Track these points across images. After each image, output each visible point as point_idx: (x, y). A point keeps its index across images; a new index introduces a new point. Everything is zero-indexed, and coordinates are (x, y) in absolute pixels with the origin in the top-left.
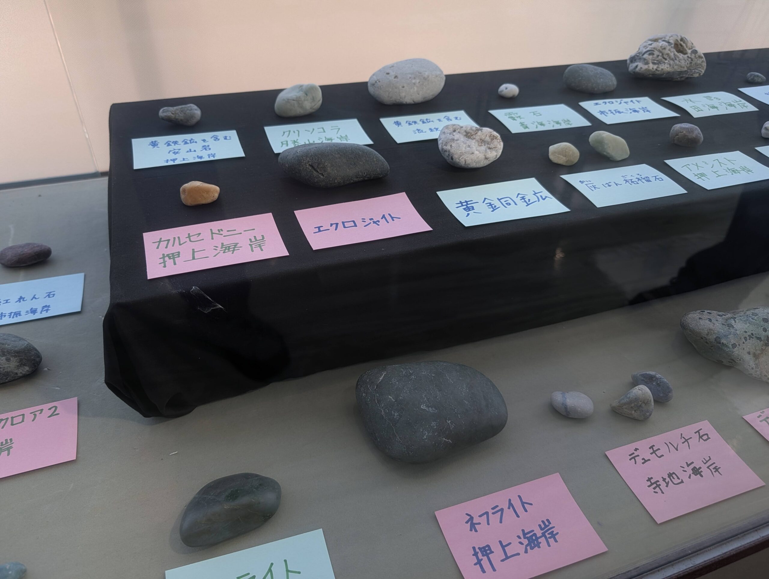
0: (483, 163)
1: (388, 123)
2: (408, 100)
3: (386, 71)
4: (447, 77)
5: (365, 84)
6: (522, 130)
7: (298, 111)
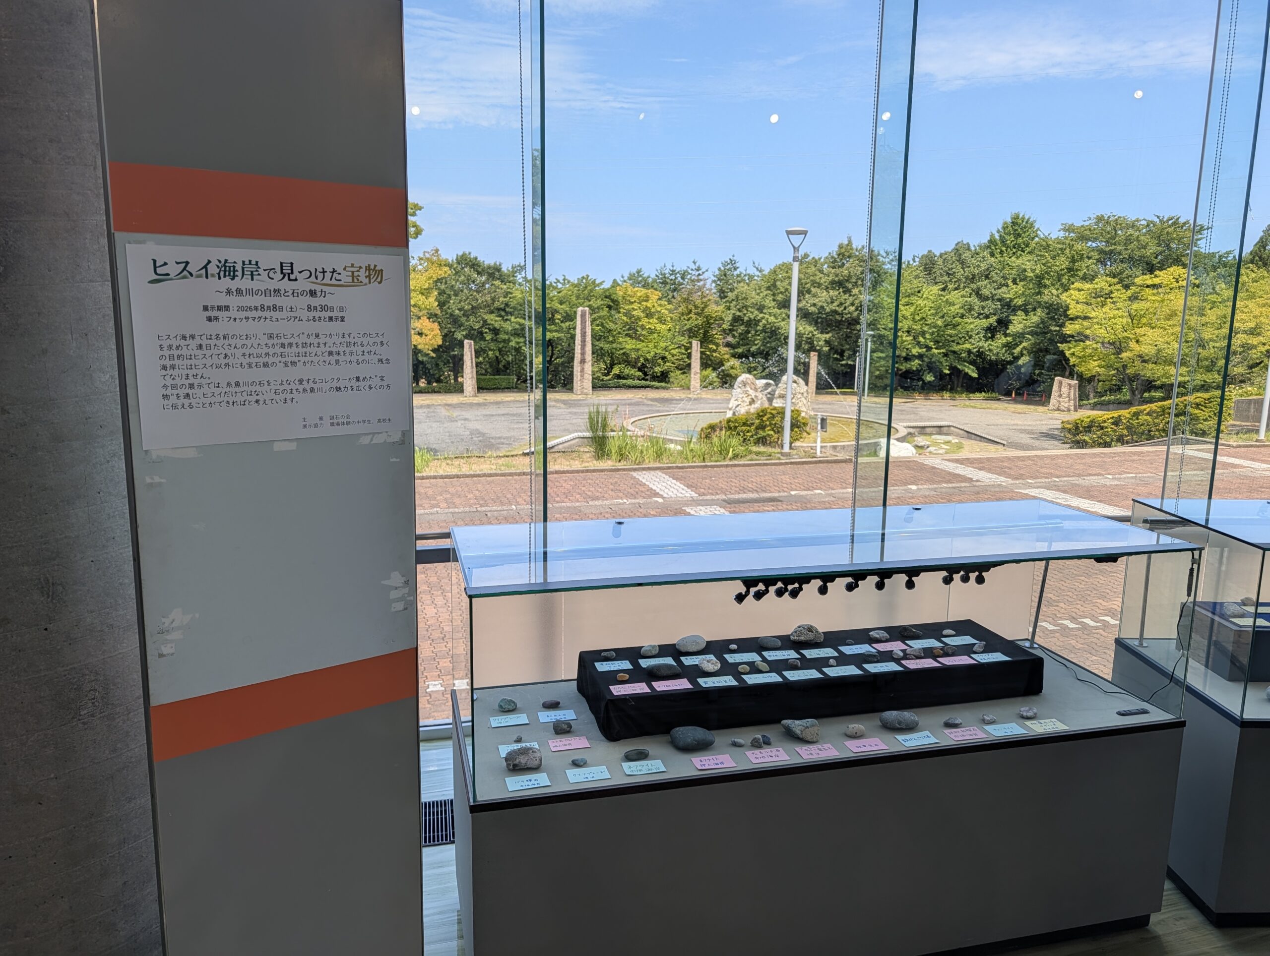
0: (713, 671)
1: (683, 658)
2: (691, 651)
3: (682, 640)
4: (707, 642)
5: (675, 644)
6: (733, 662)
7: (650, 654)
